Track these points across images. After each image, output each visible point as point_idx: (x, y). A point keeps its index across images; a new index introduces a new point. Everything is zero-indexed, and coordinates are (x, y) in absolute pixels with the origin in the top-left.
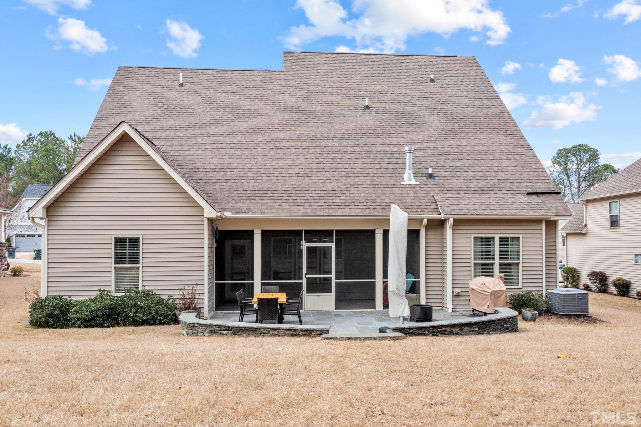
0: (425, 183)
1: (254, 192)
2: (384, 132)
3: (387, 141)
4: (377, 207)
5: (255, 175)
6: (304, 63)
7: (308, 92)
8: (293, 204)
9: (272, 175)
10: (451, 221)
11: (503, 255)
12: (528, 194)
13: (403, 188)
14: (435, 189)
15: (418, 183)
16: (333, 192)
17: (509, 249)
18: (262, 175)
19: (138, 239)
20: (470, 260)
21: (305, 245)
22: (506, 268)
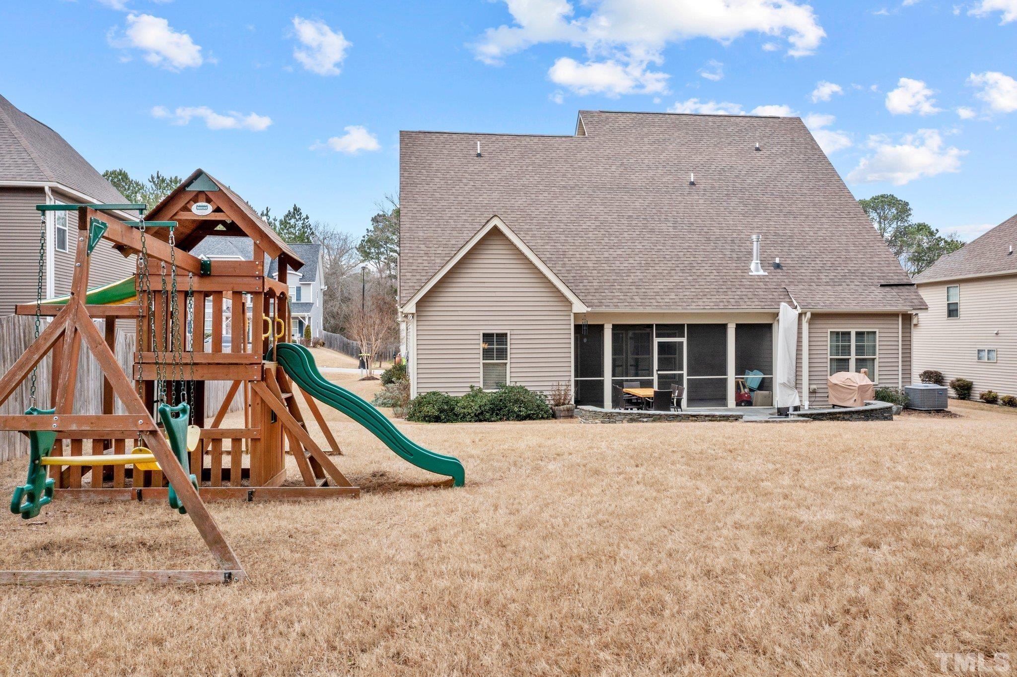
0: (774, 274)
1: (601, 284)
2: (718, 215)
3: (724, 225)
4: (730, 300)
5: (596, 265)
6: (607, 126)
7: (622, 164)
8: (644, 297)
9: (613, 265)
10: (809, 315)
11: (860, 350)
12: (882, 286)
13: (753, 279)
14: (786, 280)
15: (766, 274)
16: (681, 284)
17: (866, 343)
18: (603, 265)
19: (506, 334)
20: (827, 355)
21: (656, 341)
22: (861, 364)
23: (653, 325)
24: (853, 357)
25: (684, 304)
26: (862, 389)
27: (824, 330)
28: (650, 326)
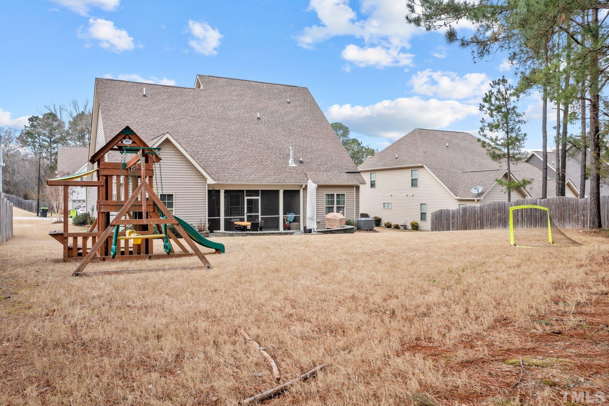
0: (300, 166)
3: (275, 141)
4: (281, 178)
6: (213, 84)
8: (240, 176)
11: (338, 202)
12: (347, 173)
14: (305, 169)
15: (296, 166)
16: (257, 170)
17: (340, 200)
19: (172, 195)
20: (324, 205)
21: (246, 198)
22: (339, 209)
23: (244, 190)
24: (335, 206)
25: (260, 180)
26: (341, 220)
27: (323, 193)
28: (243, 191)
